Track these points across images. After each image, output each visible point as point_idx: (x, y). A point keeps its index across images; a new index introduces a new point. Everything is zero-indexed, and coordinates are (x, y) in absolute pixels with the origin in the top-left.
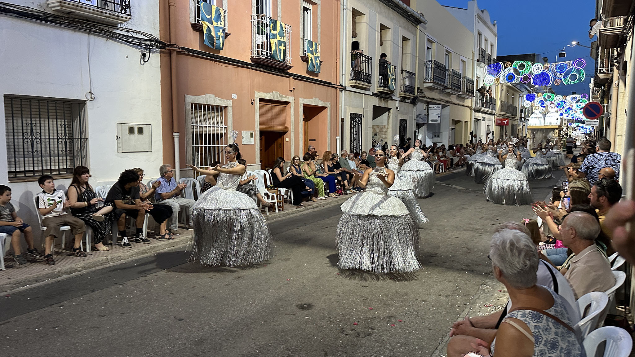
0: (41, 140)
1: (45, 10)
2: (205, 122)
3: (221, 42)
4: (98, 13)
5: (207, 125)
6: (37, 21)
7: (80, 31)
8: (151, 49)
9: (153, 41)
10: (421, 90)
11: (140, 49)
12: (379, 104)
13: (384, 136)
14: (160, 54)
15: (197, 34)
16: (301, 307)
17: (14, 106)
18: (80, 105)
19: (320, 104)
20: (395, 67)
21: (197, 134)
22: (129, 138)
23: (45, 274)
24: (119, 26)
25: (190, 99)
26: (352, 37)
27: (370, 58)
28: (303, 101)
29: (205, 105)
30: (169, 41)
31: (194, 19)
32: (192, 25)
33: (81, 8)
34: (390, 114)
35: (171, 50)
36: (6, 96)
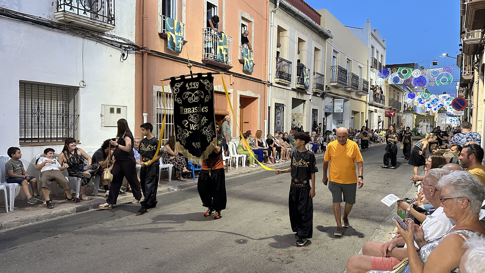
0: (45, 115)
1: (52, 20)
2: (167, 106)
3: (180, 48)
4: (91, 23)
5: (168, 108)
6: (46, 27)
7: (77, 36)
8: (129, 50)
9: (130, 45)
10: (329, 88)
11: (120, 50)
12: (297, 97)
13: (300, 121)
14: (135, 55)
15: (163, 41)
17: (26, 89)
18: (76, 89)
19: (253, 95)
20: (309, 69)
21: (160, 115)
22: (110, 116)
23: (43, 215)
24: (106, 33)
25: (156, 88)
26: (277, 47)
27: (291, 62)
28: (240, 93)
29: (167, 94)
30: (142, 45)
31: (161, 29)
32: (159, 34)
33: (79, 19)
34: (305, 105)
35: (143, 51)
36: (21, 81)
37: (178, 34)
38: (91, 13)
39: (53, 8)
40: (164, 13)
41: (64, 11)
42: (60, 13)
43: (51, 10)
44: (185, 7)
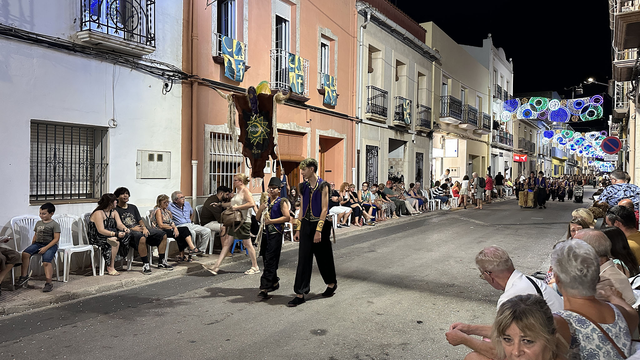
0: (63, 165)
1: (74, 41)
2: (223, 151)
3: (242, 75)
4: (125, 44)
5: (225, 154)
6: (67, 51)
7: (106, 62)
8: (174, 79)
9: (176, 72)
10: (438, 125)
11: (162, 79)
12: (395, 137)
13: (400, 170)
14: (182, 84)
15: (219, 66)
16: (315, 333)
17: (39, 131)
18: (104, 131)
19: (336, 135)
20: (411, 101)
21: (215, 163)
22: (148, 165)
24: (144, 57)
25: (209, 128)
26: (368, 72)
27: (386, 92)
28: (319, 132)
29: (223, 135)
30: (191, 72)
31: (215, 52)
32: (213, 57)
33: (109, 40)
34: (406, 147)
35: (192, 81)
36: (33, 121)
37: (238, 58)
38: (124, 31)
39: (75, 26)
40: (219, 30)
41: (90, 30)
42: (84, 32)
43: (72, 28)
44: (247, 23)
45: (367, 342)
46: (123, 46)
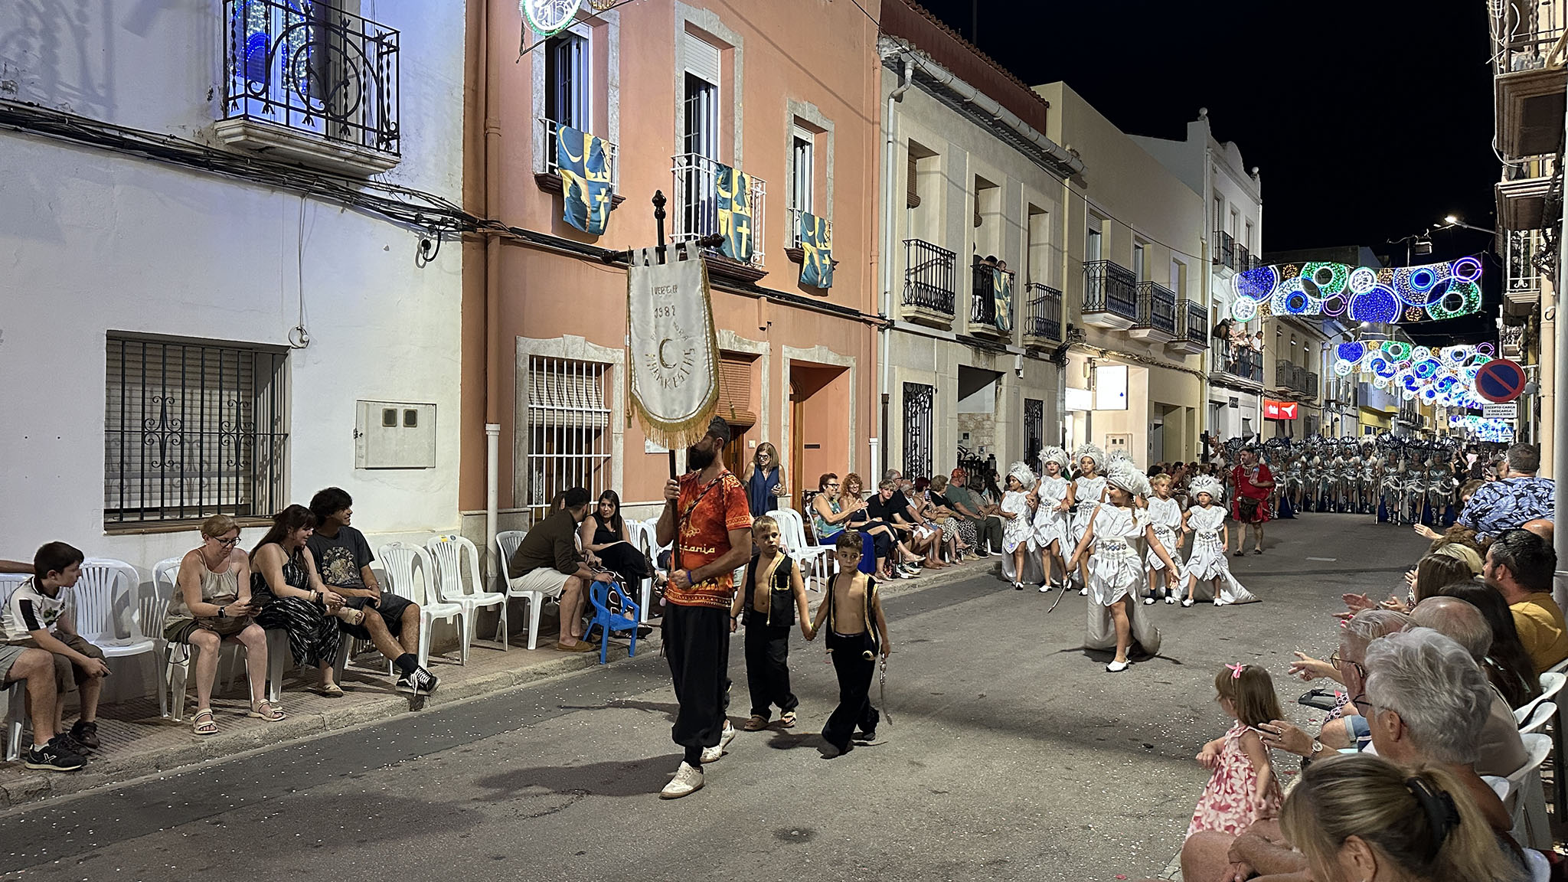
0: (182, 437)
1: (208, 142)
2: (561, 400)
3: (603, 218)
4: (327, 149)
5: (565, 408)
6: (191, 167)
7: (284, 190)
8: (443, 230)
9: (447, 213)
10: (1077, 331)
11: (416, 231)
12: (973, 362)
13: (986, 440)
14: (463, 243)
15: (549, 198)
16: (786, 836)
17: (127, 358)
18: (278, 355)
19: (832, 359)
20: (1011, 273)
21: (540, 428)
22: (383, 436)
23: (176, 750)
24: (372, 178)
25: (528, 346)
26: (908, 207)
27: (952, 253)
28: (791, 353)
29: (560, 361)
30: (484, 213)
31: (541, 163)
32: (537, 177)
33: (291, 140)
34: (1000, 387)
35: (486, 233)
36: (112, 334)
37: (596, 177)
38: (327, 118)
39: (210, 107)
40: (550, 112)
41: (246, 117)
42: (232, 123)
43: (204, 112)
44: (617, 92)
45: (908, 857)
46: (324, 153)
